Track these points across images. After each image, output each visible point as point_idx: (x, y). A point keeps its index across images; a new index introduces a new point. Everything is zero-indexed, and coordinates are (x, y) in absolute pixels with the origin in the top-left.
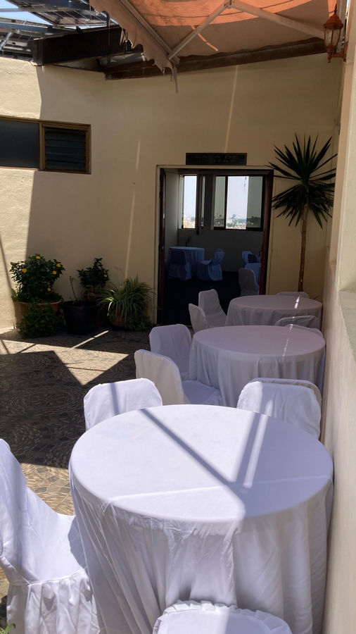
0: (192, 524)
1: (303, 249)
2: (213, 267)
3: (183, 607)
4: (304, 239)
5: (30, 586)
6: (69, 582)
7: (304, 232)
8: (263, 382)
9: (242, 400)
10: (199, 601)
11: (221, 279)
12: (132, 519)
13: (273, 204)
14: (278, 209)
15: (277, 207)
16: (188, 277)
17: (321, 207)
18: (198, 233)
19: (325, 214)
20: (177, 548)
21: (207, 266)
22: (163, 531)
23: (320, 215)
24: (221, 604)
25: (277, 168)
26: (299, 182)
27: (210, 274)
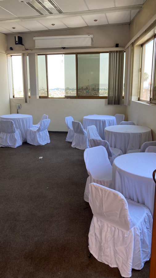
2: (41, 133)
11: (49, 141)
16: (19, 143)
18: (26, 102)
21: (35, 132)
27: (38, 139)
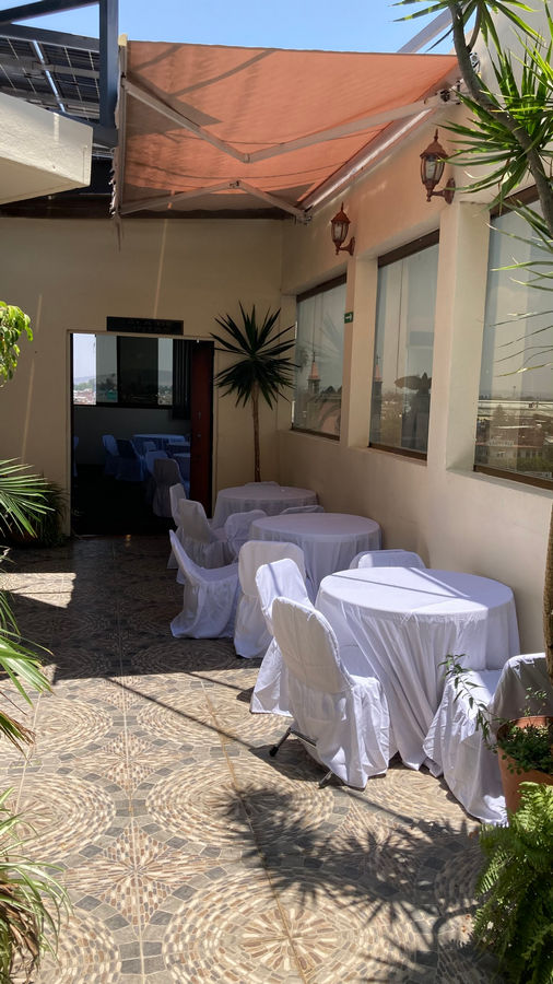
1: (256, 433)
6: (371, 687)
7: (256, 415)
13: (215, 383)
14: (223, 388)
15: (221, 385)
17: (269, 384)
19: (274, 392)
20: (461, 630)
22: (453, 622)
23: (270, 394)
25: (215, 337)
26: (245, 357)
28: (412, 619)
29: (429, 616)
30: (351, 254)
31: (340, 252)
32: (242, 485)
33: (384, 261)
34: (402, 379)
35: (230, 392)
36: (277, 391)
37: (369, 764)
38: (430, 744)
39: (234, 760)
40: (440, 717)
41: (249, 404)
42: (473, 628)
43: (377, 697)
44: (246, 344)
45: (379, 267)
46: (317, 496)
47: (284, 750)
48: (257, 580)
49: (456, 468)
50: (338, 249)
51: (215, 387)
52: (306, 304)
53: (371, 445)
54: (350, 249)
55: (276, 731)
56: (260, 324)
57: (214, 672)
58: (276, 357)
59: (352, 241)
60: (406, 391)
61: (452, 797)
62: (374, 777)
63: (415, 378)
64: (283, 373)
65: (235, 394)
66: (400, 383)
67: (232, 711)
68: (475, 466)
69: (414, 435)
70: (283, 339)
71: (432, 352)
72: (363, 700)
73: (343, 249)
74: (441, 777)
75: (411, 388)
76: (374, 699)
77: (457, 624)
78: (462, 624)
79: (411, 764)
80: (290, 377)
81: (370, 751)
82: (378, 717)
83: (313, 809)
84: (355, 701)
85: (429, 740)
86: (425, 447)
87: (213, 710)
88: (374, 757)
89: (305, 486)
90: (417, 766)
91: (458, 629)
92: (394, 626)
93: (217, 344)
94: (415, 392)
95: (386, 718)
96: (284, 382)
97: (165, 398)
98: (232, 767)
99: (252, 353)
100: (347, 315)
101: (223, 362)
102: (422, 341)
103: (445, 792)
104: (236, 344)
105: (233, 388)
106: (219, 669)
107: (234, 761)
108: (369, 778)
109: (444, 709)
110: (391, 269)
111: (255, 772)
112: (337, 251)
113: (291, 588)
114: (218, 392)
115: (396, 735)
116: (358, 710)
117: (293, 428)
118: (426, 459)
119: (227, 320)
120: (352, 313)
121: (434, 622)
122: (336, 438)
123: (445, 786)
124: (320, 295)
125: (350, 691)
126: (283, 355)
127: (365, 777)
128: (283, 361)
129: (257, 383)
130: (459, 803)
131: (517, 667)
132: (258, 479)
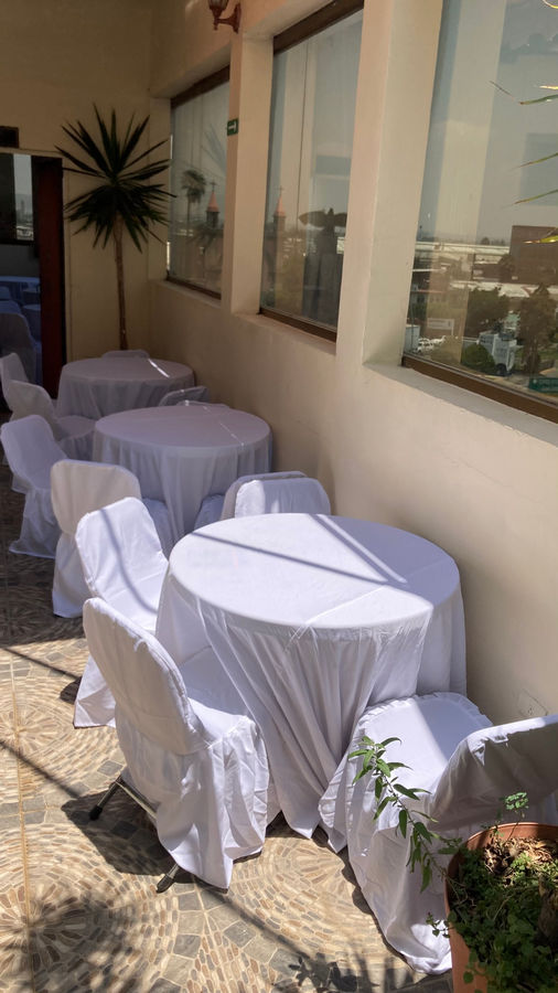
0: (398, 623)
1: (120, 284)
3: (376, 711)
4: (120, 269)
5: (211, 747)
6: (239, 734)
7: (119, 259)
8: (262, 479)
9: (241, 506)
10: (385, 701)
12: (338, 636)
13: (65, 215)
14: (76, 222)
15: (73, 218)
17: (136, 219)
19: (143, 229)
20: (383, 651)
22: (372, 639)
23: (138, 233)
24: (404, 698)
25: (67, 155)
26: (103, 181)
28: (307, 634)
29: (334, 631)
30: (236, 30)
31: (220, 25)
32: (98, 355)
33: (283, 41)
34: (305, 215)
35: (84, 228)
36: (147, 230)
37: (234, 845)
38: (330, 808)
39: (33, 832)
40: (345, 770)
41: (111, 245)
42: (402, 641)
43: (249, 748)
44: (106, 165)
45: (277, 52)
46: (194, 373)
47: (113, 807)
48: (78, 539)
49: (375, 362)
50: (217, 21)
51: (66, 222)
52: (183, 109)
53: (261, 311)
54: (234, 22)
55: (107, 763)
56: (122, 137)
57: (33, 646)
58: (144, 183)
59: (237, 9)
60: (310, 227)
61: (361, 901)
62: (244, 859)
63: (320, 214)
64: (155, 205)
65: (92, 229)
66: (304, 218)
67: (47, 724)
68: (403, 359)
69: (318, 284)
70: (154, 157)
71: (348, 182)
72: (227, 759)
73: (224, 21)
74: (343, 853)
75: (317, 225)
76: (246, 754)
77: (378, 641)
78: (385, 639)
79: (300, 830)
80: (163, 210)
81: (237, 827)
82: (251, 780)
83: (144, 943)
84: (215, 765)
85: (329, 802)
86: (334, 320)
87: (19, 722)
88: (244, 833)
89: (181, 360)
90: (308, 833)
91: (379, 648)
92: (278, 647)
93: (66, 163)
94: (320, 229)
95: (263, 776)
96: (156, 216)
97: (25, 231)
98: (28, 848)
99: (113, 175)
100: (230, 123)
101: (75, 187)
102: (334, 168)
103: (350, 888)
104: (91, 162)
105: (89, 222)
106: (40, 640)
107: (33, 836)
108: (235, 862)
109: (353, 762)
110: (292, 54)
111: (61, 859)
112: (216, 24)
113: (134, 543)
114: (70, 228)
115: (279, 790)
116: (219, 778)
117: (169, 278)
118: (334, 340)
119: (78, 129)
120: (237, 120)
121: (341, 640)
122: (216, 296)
123: (349, 874)
124: (198, 99)
125: (206, 750)
126: (154, 180)
127: (228, 862)
128: (154, 188)
129: (119, 217)
130: (371, 913)
131: (480, 750)
132: (124, 346)
